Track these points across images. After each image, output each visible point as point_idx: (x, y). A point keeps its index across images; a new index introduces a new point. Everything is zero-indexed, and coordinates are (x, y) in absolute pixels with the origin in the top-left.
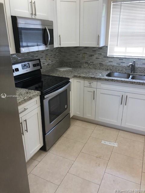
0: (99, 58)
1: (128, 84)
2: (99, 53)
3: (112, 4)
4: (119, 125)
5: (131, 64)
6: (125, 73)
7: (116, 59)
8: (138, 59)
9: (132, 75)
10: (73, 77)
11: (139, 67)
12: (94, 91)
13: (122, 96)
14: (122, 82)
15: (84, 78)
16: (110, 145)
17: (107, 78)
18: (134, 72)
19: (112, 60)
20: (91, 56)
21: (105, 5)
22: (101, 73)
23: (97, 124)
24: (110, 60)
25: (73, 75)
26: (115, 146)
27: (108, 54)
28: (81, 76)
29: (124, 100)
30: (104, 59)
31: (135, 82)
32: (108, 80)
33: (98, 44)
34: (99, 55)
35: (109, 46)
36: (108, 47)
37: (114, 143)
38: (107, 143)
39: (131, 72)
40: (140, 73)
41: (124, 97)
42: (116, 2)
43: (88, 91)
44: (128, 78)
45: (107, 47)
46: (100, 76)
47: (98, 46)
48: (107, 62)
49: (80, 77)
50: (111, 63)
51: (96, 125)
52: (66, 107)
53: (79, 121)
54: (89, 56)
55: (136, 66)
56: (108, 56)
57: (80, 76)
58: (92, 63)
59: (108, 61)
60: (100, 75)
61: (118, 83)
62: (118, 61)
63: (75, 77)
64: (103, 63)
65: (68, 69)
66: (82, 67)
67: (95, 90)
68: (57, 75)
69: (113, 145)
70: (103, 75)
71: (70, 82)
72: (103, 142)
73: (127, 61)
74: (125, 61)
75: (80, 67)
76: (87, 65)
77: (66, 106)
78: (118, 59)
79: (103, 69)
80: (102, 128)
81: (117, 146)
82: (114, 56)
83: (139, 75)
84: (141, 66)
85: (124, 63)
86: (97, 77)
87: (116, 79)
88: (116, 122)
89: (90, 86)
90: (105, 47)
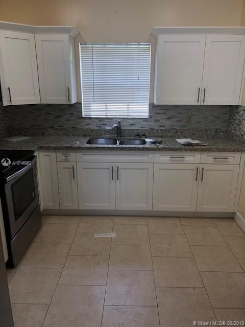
0: (70, 120)
1: (118, 151)
2: (70, 112)
3: (80, 46)
4: (113, 208)
5: (116, 125)
6: (110, 138)
7: (95, 120)
8: (124, 118)
9: (119, 140)
10: (39, 149)
11: (126, 129)
12: (73, 167)
13: (112, 168)
14: (110, 149)
15: (56, 149)
16: (106, 237)
17: (89, 145)
18: (121, 137)
19: (90, 121)
20: (58, 117)
21: (71, 47)
22: (78, 140)
23: (82, 215)
24: (86, 121)
25: (37, 146)
26: (112, 236)
27: (83, 114)
28: (50, 147)
29: (115, 173)
30: (78, 120)
31: (125, 148)
32: (91, 149)
33: (69, 100)
34: (70, 115)
35: (83, 102)
36: (83, 104)
37: (111, 233)
38: (102, 235)
39: (117, 136)
40: (128, 136)
41: (115, 169)
42: (86, 44)
43: (64, 168)
44: (116, 143)
45: (81, 104)
46: (78, 144)
47: (68, 103)
48: (84, 126)
49: (48, 149)
50: (89, 126)
51: (81, 217)
52: (33, 196)
53: (54, 217)
54: (55, 117)
55: (122, 128)
56: (83, 116)
57: (48, 147)
58: (61, 127)
59: (84, 124)
60: (78, 142)
61: (105, 151)
62: (98, 123)
63: (41, 148)
64: (78, 126)
65: (24, 138)
66: (46, 133)
67: (74, 164)
68: (11, 149)
69: (110, 236)
70: (82, 142)
71: (34, 156)
72: (96, 236)
73: (109, 122)
74: (108, 122)
75: (43, 134)
76: (53, 131)
77: (33, 194)
78: (98, 120)
79: (79, 136)
80: (90, 218)
81: (115, 236)
82: (92, 117)
83: (128, 139)
84: (128, 128)
85: (106, 124)
86: (74, 146)
87: (101, 146)
88: (109, 205)
89: (66, 159)
90: (78, 105)
